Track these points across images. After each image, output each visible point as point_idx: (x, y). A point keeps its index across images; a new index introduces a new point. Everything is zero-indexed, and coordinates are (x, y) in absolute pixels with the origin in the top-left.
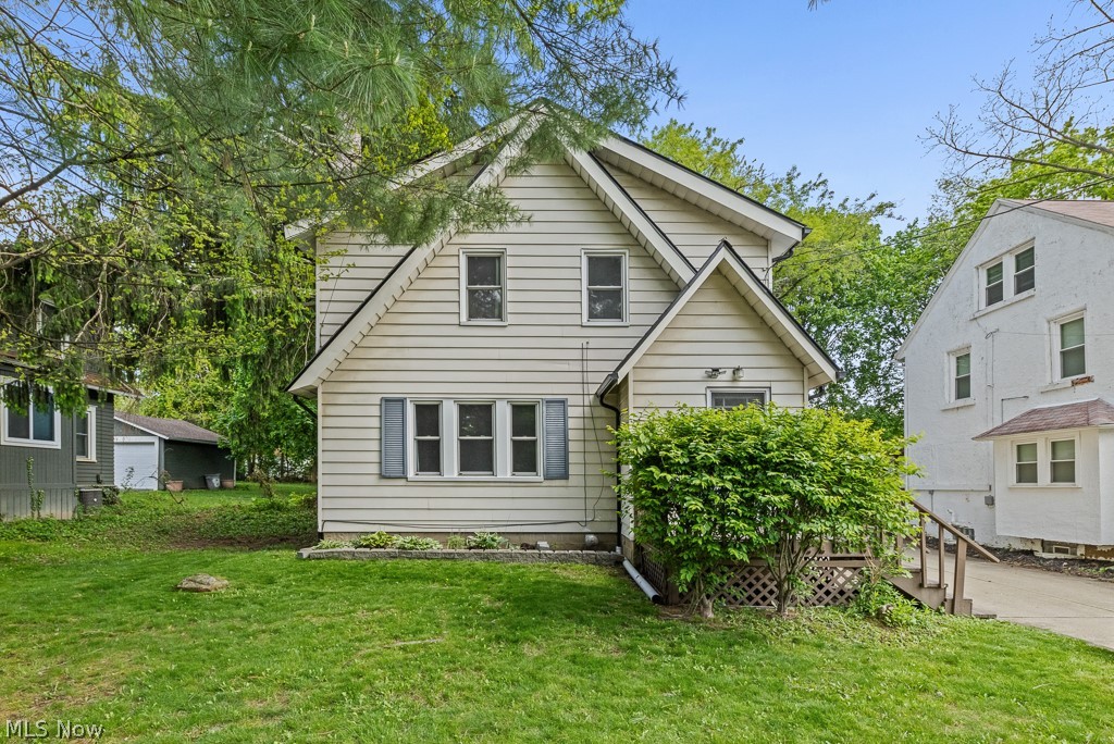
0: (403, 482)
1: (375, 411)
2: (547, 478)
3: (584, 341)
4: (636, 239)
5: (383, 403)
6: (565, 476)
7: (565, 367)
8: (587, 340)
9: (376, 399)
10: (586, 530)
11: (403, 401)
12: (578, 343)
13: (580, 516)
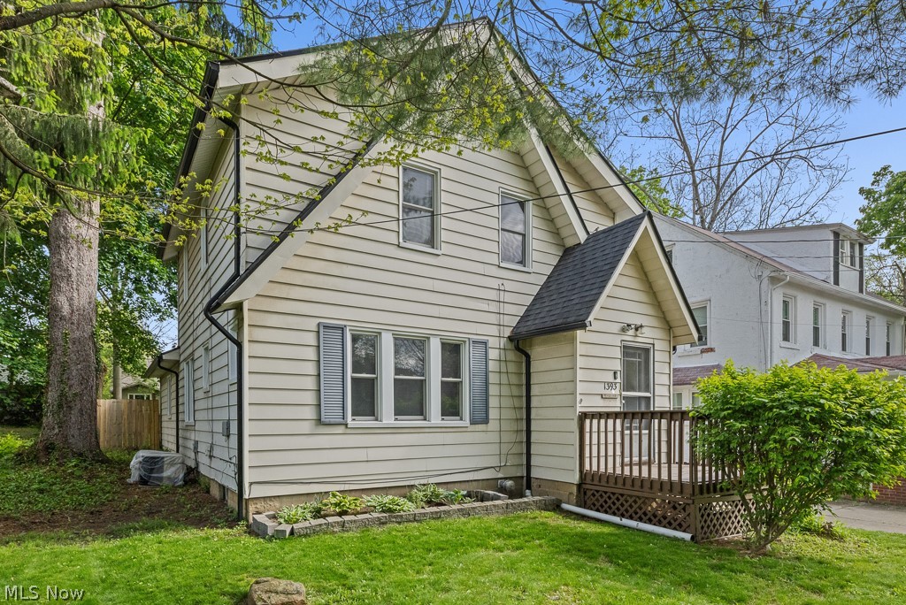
0: (341, 429)
1: (311, 339)
2: (473, 422)
3: (500, 282)
4: (538, 189)
5: (321, 328)
6: (486, 421)
7: (484, 306)
8: (501, 281)
9: (312, 324)
10: (500, 475)
11: (342, 329)
12: (495, 283)
13: (494, 462)
